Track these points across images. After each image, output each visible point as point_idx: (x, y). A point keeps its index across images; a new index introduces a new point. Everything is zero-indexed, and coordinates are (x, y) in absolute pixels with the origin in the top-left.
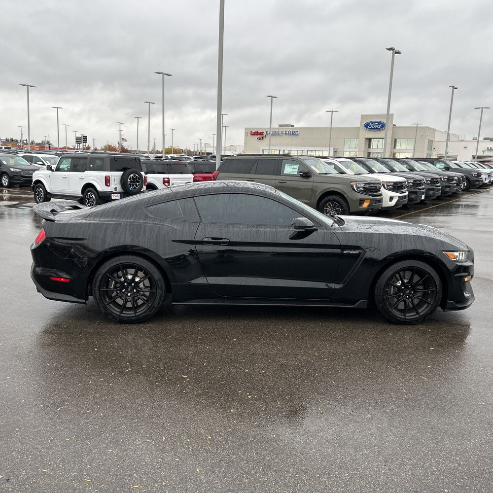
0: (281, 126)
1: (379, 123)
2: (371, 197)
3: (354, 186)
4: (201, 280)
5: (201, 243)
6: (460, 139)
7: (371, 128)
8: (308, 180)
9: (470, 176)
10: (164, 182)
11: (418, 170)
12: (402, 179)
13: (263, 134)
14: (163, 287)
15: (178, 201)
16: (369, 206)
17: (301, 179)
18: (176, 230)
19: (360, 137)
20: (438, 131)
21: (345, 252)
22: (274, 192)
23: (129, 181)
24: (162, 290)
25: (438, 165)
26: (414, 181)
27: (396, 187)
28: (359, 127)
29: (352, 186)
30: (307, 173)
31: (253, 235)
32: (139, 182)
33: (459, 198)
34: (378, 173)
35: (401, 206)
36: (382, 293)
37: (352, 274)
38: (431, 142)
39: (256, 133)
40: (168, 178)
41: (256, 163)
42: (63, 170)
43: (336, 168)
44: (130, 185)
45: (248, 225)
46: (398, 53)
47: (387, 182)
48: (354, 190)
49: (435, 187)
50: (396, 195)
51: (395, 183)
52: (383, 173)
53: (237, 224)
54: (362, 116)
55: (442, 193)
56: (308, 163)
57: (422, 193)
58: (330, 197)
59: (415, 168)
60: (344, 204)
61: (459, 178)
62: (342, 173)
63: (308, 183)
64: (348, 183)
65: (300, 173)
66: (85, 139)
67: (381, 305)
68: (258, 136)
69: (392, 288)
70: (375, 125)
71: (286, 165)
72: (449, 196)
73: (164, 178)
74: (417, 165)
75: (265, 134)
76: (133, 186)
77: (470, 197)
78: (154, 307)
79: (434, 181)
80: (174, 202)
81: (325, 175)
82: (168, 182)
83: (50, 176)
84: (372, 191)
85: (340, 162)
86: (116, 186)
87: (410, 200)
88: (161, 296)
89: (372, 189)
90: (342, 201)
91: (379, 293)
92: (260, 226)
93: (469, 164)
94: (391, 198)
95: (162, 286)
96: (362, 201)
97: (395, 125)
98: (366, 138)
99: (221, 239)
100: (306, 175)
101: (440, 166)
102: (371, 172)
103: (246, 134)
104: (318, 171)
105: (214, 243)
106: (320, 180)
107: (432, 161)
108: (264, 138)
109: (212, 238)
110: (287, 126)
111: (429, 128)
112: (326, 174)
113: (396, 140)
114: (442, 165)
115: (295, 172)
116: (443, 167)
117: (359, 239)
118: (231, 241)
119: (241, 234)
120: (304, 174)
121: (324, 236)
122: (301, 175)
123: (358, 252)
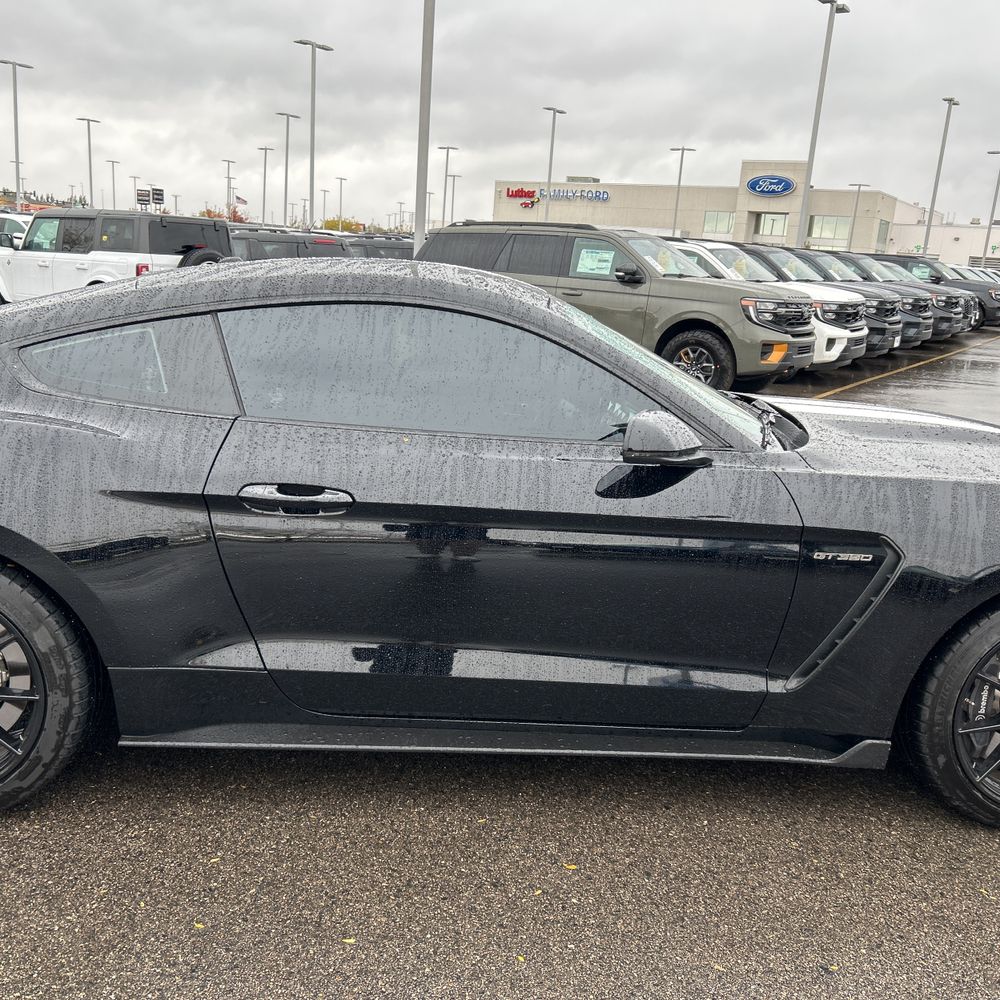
0: (571, 179)
1: (780, 181)
2: (789, 338)
3: (751, 309)
4: (238, 656)
5: (235, 504)
6: (944, 222)
7: (762, 191)
8: (636, 291)
9: (986, 299)
11: (881, 280)
12: (856, 298)
13: (533, 196)
14: (75, 684)
15: (149, 328)
16: (785, 359)
17: (619, 287)
18: (129, 445)
19: (738, 208)
20: (902, 202)
21: (819, 556)
22: (542, 305)
24: (68, 692)
25: (916, 271)
26: (881, 303)
27: (844, 316)
28: (736, 190)
29: (745, 309)
30: (634, 273)
31: (453, 478)
33: (964, 346)
34: (797, 281)
35: (849, 362)
36: (950, 718)
37: (841, 643)
38: (885, 225)
39: (520, 194)
41: (511, 242)
42: (39, 248)
43: (702, 263)
45: (433, 434)
46: (842, 10)
47: (823, 303)
48: (750, 319)
49: (921, 320)
50: (843, 334)
51: (842, 306)
52: (807, 281)
53: (388, 430)
54: (743, 163)
55: (933, 334)
56: (636, 246)
57: (895, 334)
58: (689, 336)
59: (874, 274)
60: (723, 353)
61: (967, 302)
62: (719, 276)
63: (635, 298)
64: (737, 300)
65: (617, 271)
66: (158, 196)
67: (941, 760)
68: (523, 200)
69: (985, 694)
70: (771, 184)
71: (583, 251)
72: (946, 342)
74: (877, 268)
75: (537, 195)
77: (988, 345)
78: (39, 759)
79: (918, 306)
80: (136, 330)
81: (677, 279)
83: (9, 263)
84: (793, 324)
85: (711, 251)
87: (870, 348)
88: (67, 717)
89: (791, 319)
90: (717, 347)
91: (937, 717)
92: (480, 439)
93: (978, 272)
94: (831, 342)
95: (68, 678)
96: (767, 347)
97: (812, 187)
98: (750, 212)
99: (320, 490)
100: (632, 278)
101: (920, 273)
102: (782, 277)
103: (498, 194)
104: (660, 269)
105: (290, 509)
106: (666, 290)
107: (905, 261)
108: (536, 205)
109: (283, 488)
110: (586, 180)
111: (884, 196)
112: (681, 276)
113: (812, 217)
114: (926, 272)
115: (606, 269)
116: (926, 275)
117: (874, 505)
118: (358, 500)
119: (403, 471)
120: (626, 274)
121: (740, 487)
122: (618, 277)
123: (871, 556)
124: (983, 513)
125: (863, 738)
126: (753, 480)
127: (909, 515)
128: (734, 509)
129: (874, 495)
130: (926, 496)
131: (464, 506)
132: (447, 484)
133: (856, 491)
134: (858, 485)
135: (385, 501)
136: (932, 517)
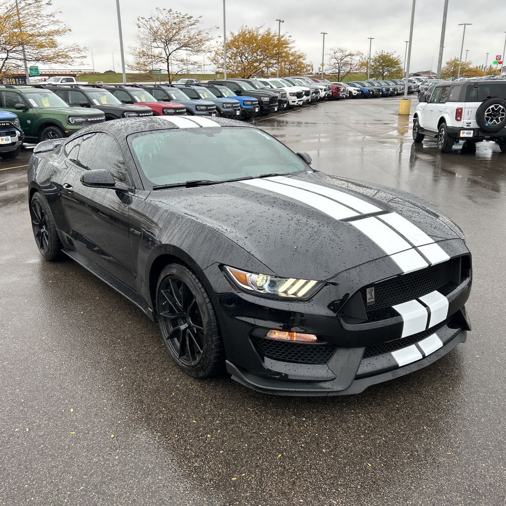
23: (486, 114)
32: (502, 115)
44: (487, 119)
76: (492, 120)
83: (424, 109)
86: (470, 121)
99: (71, 186)
109: (67, 185)
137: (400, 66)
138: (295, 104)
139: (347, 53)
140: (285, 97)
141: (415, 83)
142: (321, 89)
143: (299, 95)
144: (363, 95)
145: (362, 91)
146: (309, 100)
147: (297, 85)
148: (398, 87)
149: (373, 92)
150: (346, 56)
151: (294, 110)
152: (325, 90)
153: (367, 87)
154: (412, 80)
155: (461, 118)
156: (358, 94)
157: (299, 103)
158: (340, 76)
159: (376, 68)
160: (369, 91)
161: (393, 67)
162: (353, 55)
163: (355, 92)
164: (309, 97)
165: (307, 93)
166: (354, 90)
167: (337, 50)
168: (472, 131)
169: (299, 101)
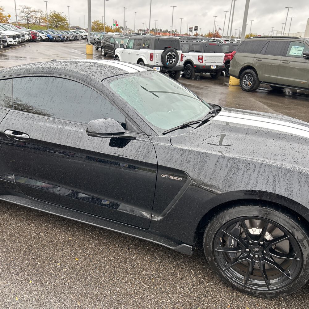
10: (199, 59)
17: (304, 60)
21: (163, 176)
23: (167, 57)
32: (175, 58)
40: (202, 56)
41: (268, 44)
44: (168, 60)
65: (304, 54)
66: (196, 28)
73: (199, 56)
76: (170, 61)
82: (202, 59)
83: (122, 53)
86: (158, 61)
103: (308, 23)
109: (14, 132)
115: (300, 54)
117: (185, 160)
118: (30, 138)
119: (43, 130)
120: (307, 55)
121: (139, 148)
122: (304, 57)
123: (181, 179)
124: (227, 170)
125: (183, 243)
126: (145, 146)
127: (197, 166)
128: (135, 155)
129: (186, 157)
130: (206, 160)
131: (56, 143)
132: (53, 136)
133: (180, 154)
134: (182, 152)
135: (37, 139)
136: (206, 168)
137: (67, 22)
138: (12, 43)
139: (32, 10)
140: (5, 38)
141: (78, 34)
142: (26, 34)
143: (14, 37)
144: (50, 40)
145: (48, 37)
146: (20, 41)
147: (8, 30)
148: (70, 36)
149: (55, 38)
150: (31, 12)
151: (12, 48)
152: (28, 35)
153: (51, 35)
154: (76, 32)
155: (153, 59)
156: (46, 39)
157: (15, 43)
158: (29, 26)
159: (51, 22)
160: (53, 37)
161: (62, 22)
162: (36, 12)
163: (44, 38)
164: (20, 39)
165: (18, 36)
166: (43, 36)
167: (24, 7)
168: (159, 67)
169: (15, 41)
